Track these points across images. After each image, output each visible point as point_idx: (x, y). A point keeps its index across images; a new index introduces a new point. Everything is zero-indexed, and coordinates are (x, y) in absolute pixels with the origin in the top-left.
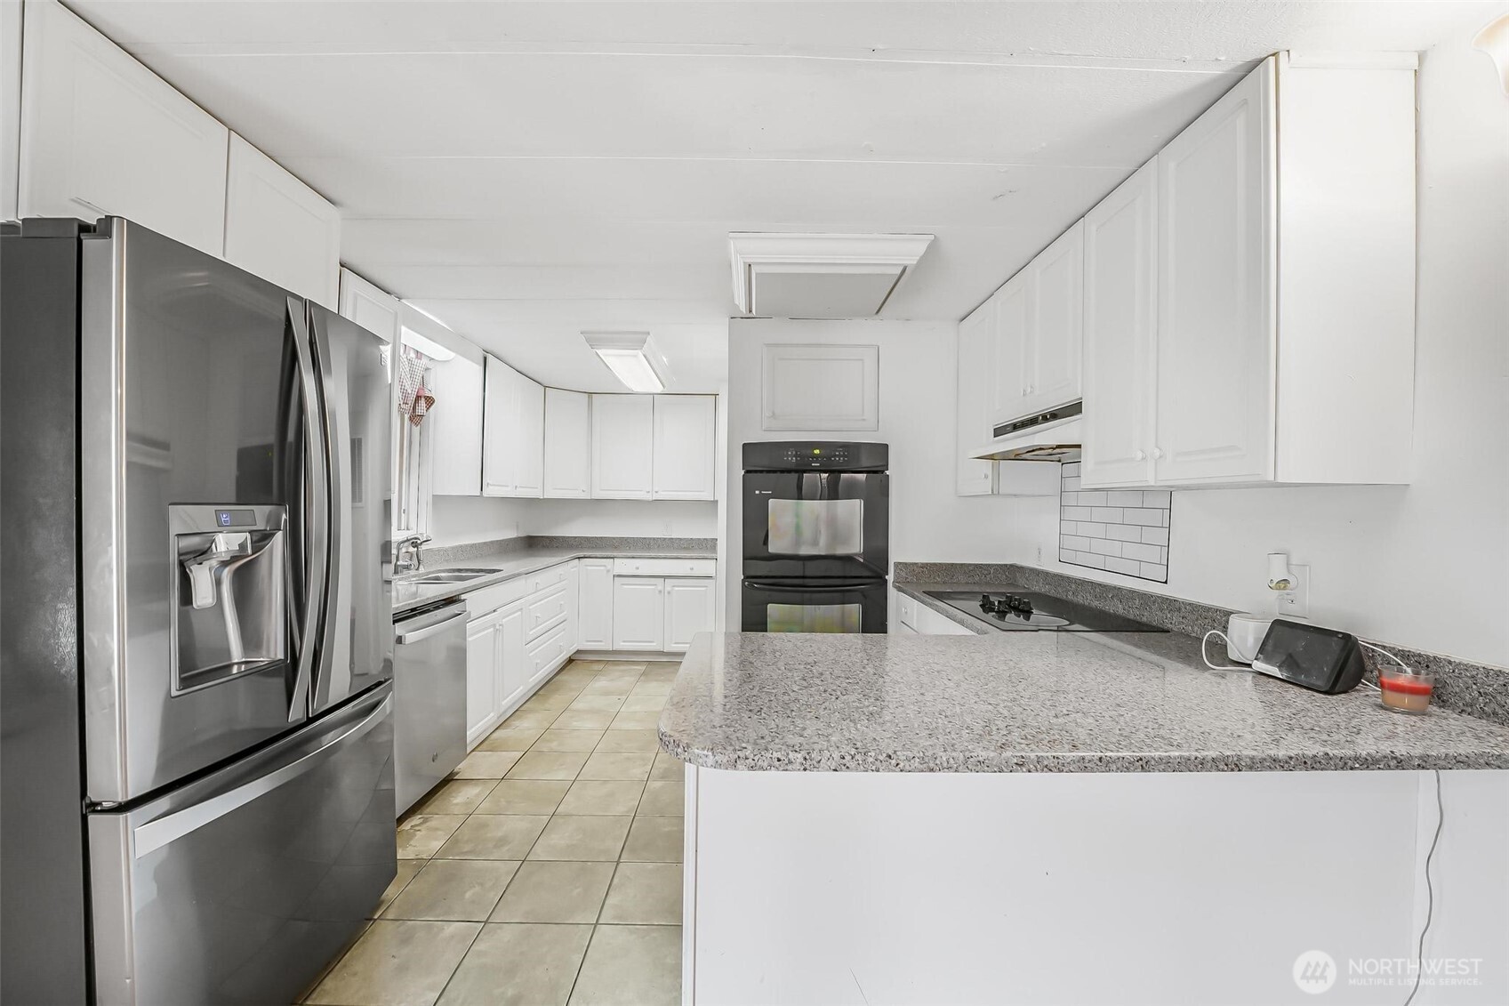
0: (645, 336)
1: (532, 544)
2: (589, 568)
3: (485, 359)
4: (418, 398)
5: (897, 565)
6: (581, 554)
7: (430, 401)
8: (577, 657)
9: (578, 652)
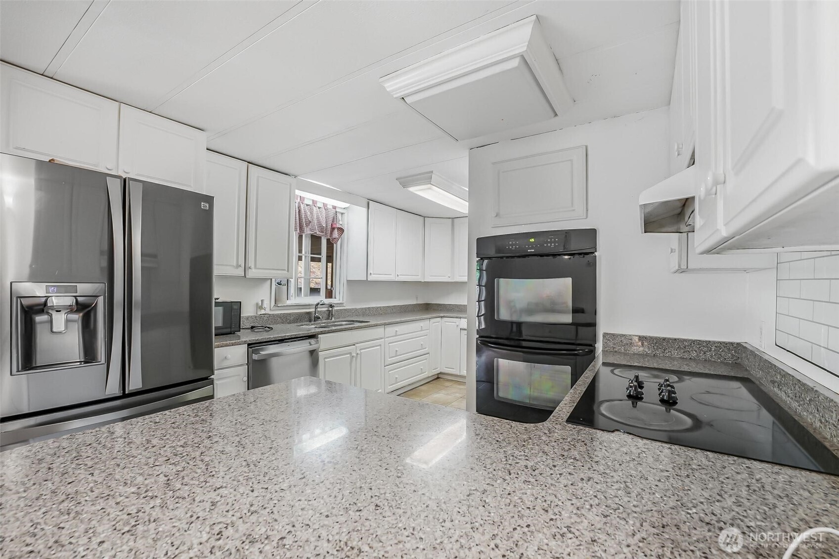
0: (431, 174)
1: (427, 308)
2: (447, 323)
3: (368, 204)
4: (333, 229)
5: (605, 335)
6: (442, 315)
7: (341, 230)
8: (440, 376)
9: (440, 373)
